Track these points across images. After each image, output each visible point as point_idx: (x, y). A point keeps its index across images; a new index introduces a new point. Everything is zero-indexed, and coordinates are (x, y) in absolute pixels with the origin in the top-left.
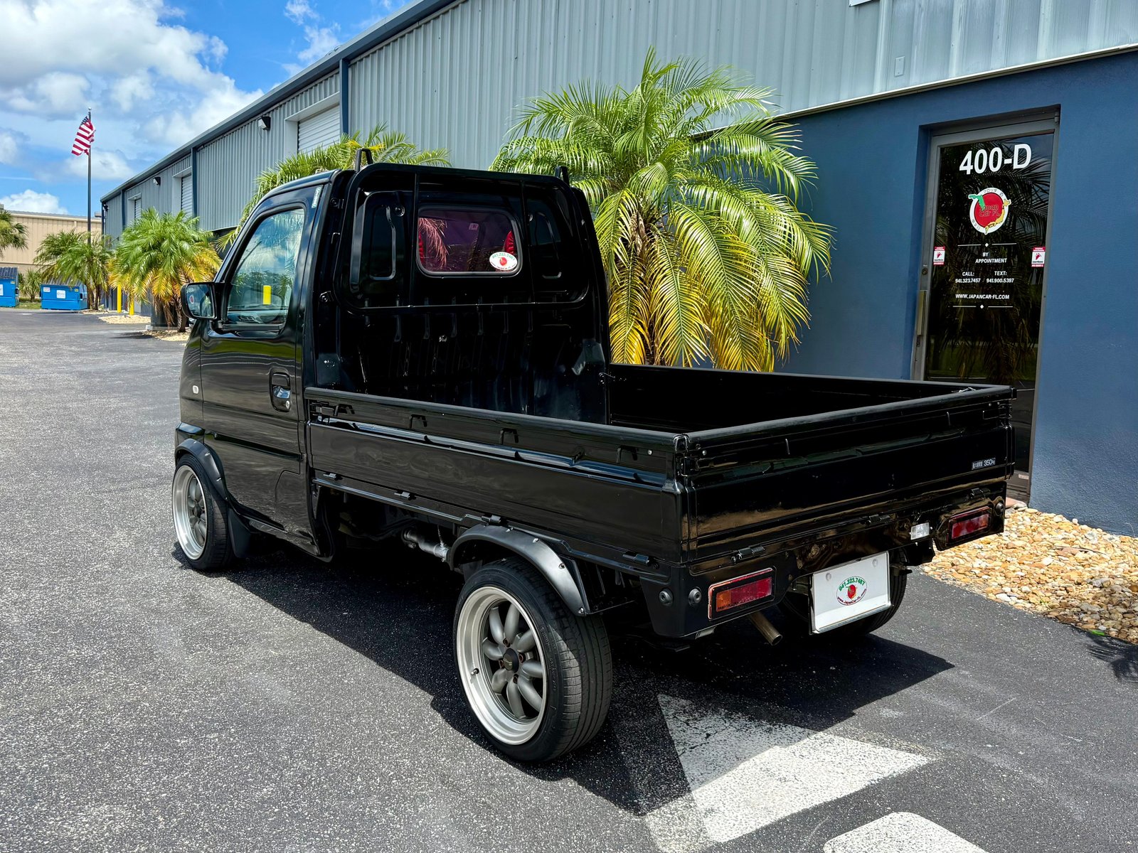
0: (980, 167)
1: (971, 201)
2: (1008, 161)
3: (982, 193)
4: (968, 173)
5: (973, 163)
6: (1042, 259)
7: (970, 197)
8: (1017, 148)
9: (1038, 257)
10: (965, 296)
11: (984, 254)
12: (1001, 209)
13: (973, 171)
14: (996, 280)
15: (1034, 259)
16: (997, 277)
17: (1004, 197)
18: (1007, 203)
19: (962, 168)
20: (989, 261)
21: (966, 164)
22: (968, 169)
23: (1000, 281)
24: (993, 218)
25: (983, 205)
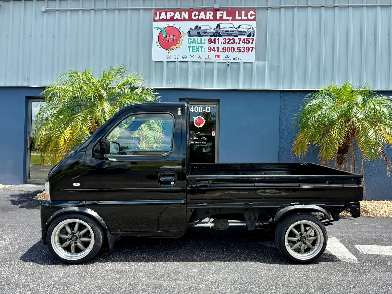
0: (196, 111)
1: (194, 119)
2: (204, 110)
3: (197, 117)
4: (193, 112)
5: (194, 110)
6: (215, 134)
7: (193, 118)
8: (206, 107)
9: (213, 134)
10: (194, 143)
11: (199, 132)
12: (203, 122)
13: (194, 111)
14: (202, 139)
15: (212, 134)
16: (203, 138)
17: (203, 119)
18: (204, 120)
19: (191, 110)
20: (200, 134)
21: (192, 110)
22: (193, 111)
23: (204, 139)
24: (201, 124)
25: (197, 120)
